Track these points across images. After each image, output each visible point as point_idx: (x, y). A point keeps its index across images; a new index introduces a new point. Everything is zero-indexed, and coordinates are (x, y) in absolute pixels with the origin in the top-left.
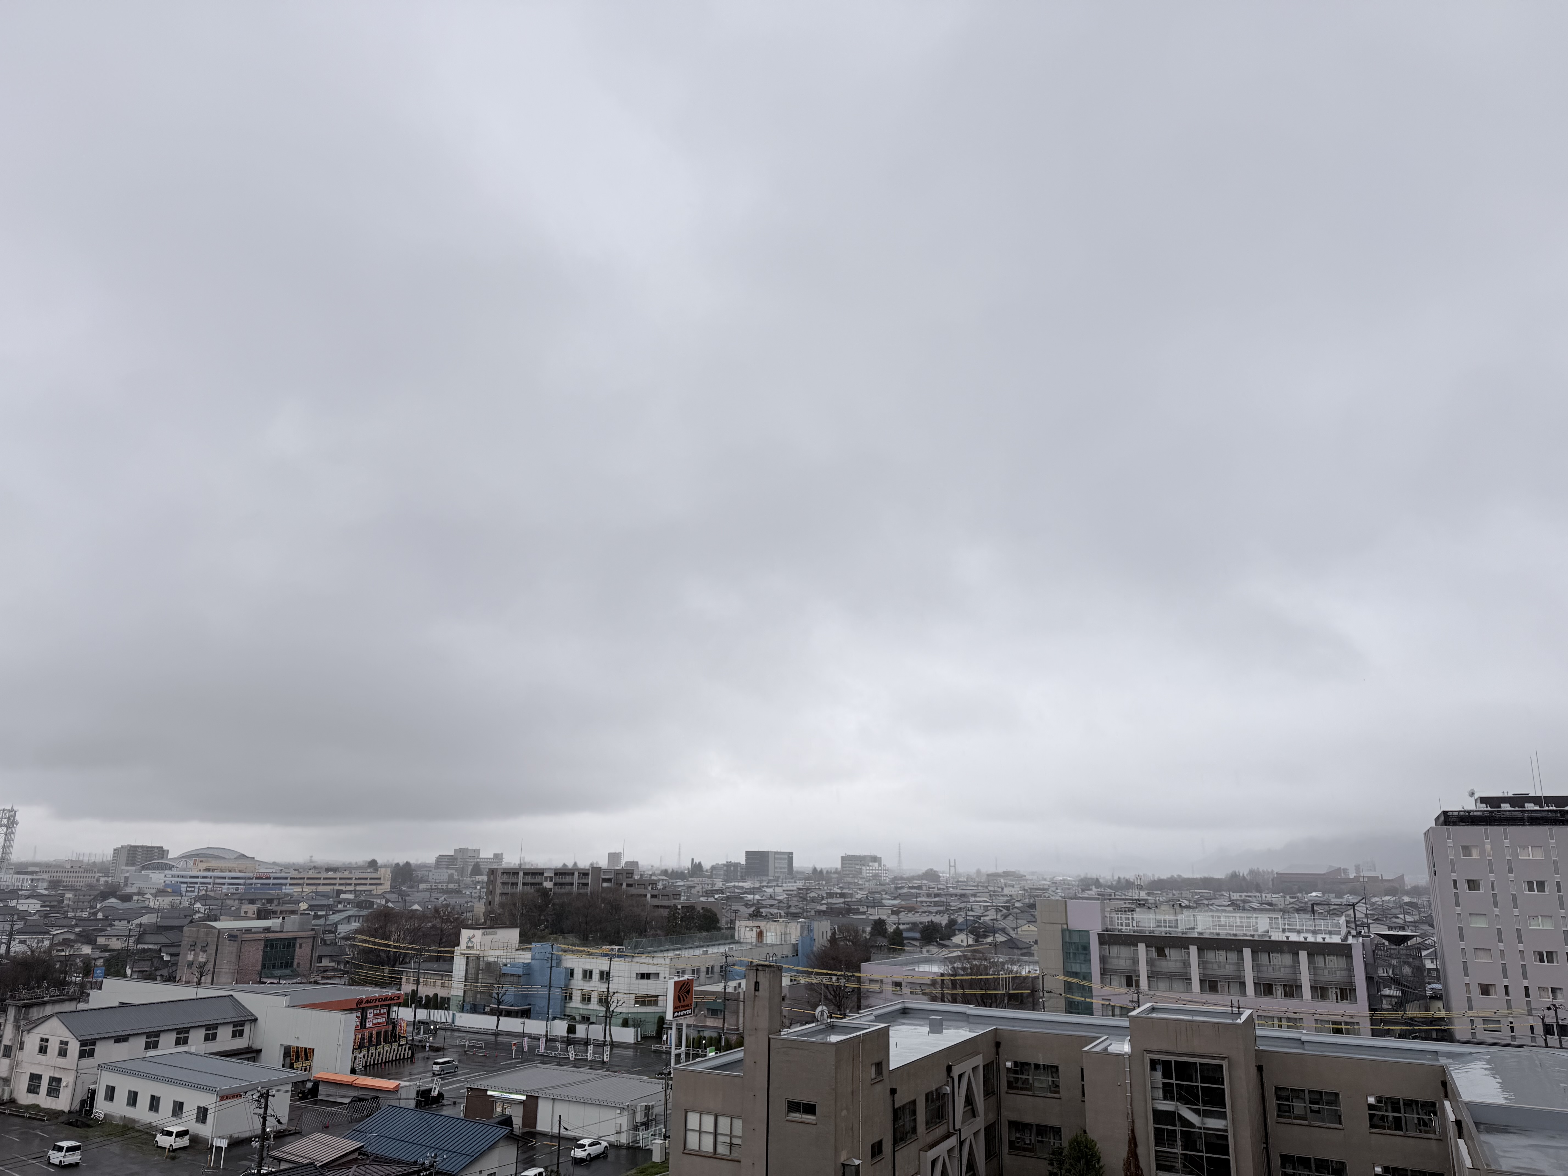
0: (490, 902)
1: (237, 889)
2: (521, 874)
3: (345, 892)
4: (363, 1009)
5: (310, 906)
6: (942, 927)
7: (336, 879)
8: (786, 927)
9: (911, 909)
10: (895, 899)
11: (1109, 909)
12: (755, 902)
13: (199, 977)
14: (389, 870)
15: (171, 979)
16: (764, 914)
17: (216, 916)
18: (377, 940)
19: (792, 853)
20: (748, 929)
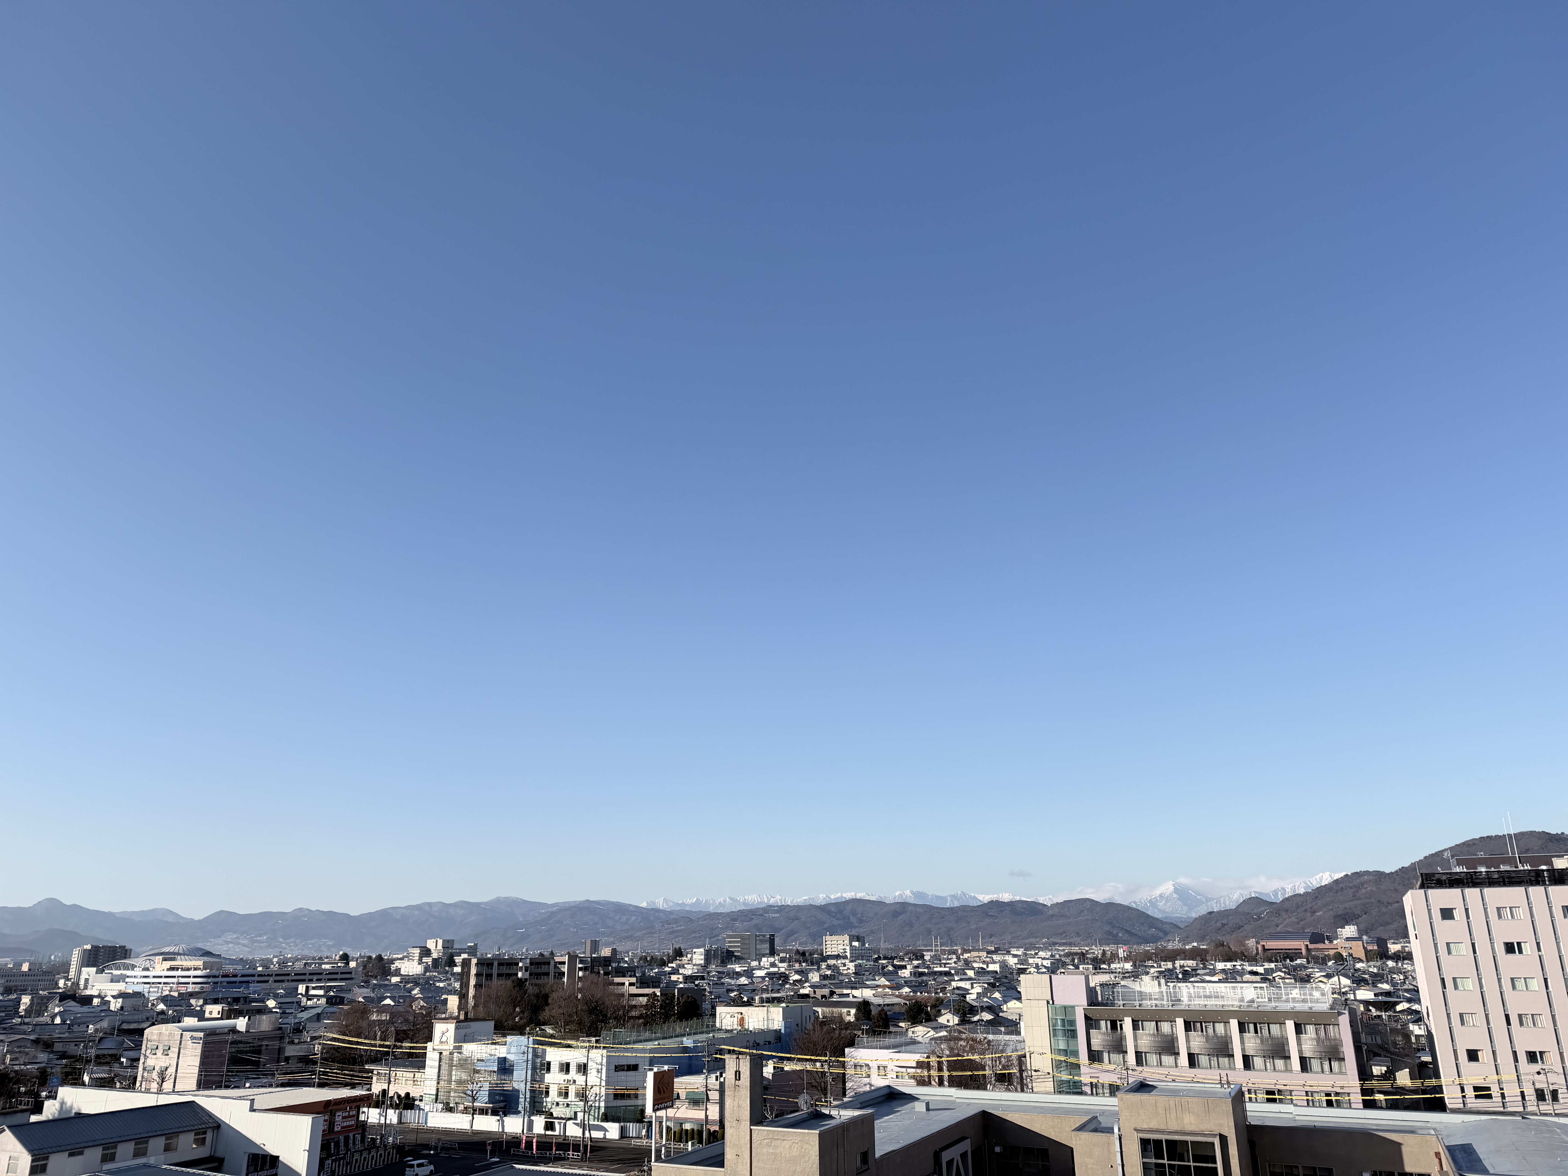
0: (464, 995)
1: (202, 988)
2: (496, 964)
4: (331, 1111)
5: (277, 1003)
6: (927, 1007)
7: (304, 974)
8: (768, 1012)
10: (879, 980)
12: (737, 987)
13: (160, 1083)
14: (360, 963)
15: (130, 1086)
16: (745, 999)
17: (180, 1017)
18: (347, 1038)
19: (773, 935)
20: (729, 1016)
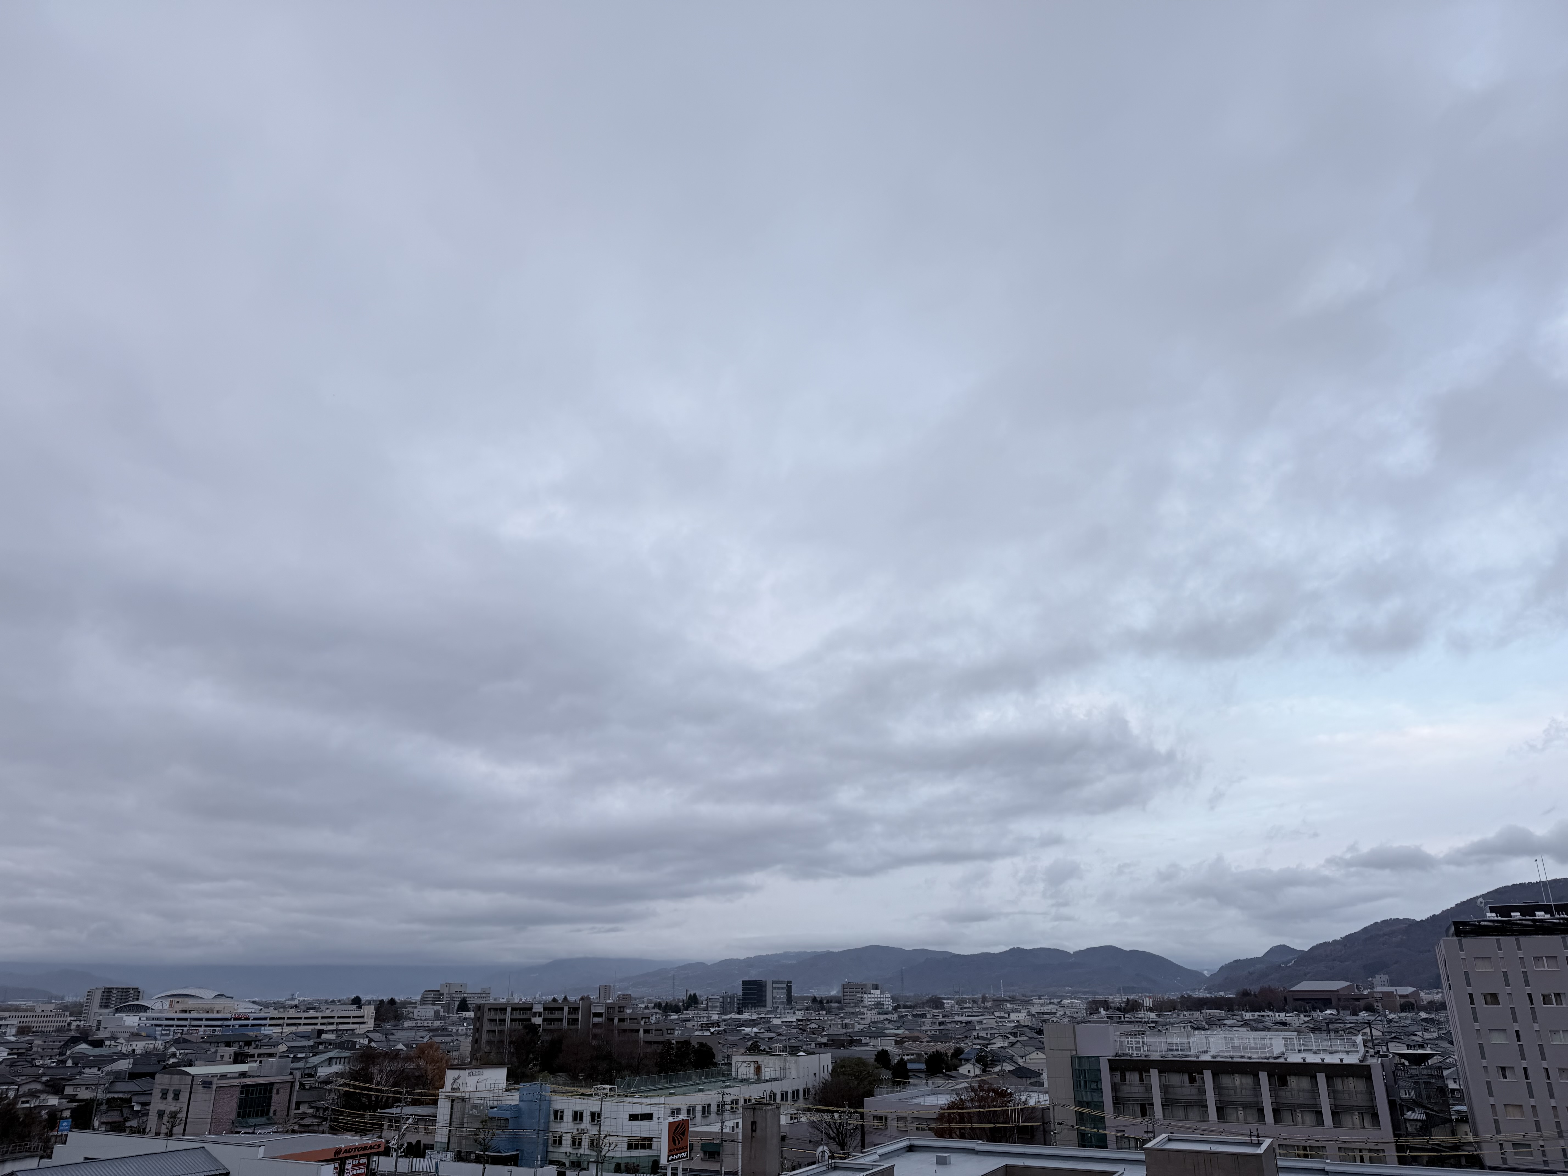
0: (477, 1040)
1: (214, 1031)
2: (509, 1010)
3: (326, 1032)
4: (341, 1159)
5: (288, 1047)
6: (947, 1057)
7: (317, 1018)
8: (785, 1061)
9: (916, 1039)
10: (898, 1028)
11: (1119, 1033)
12: (753, 1035)
13: (170, 1127)
14: (372, 1007)
15: (140, 1131)
16: (762, 1048)
17: (191, 1060)
18: (357, 1084)
19: (790, 982)
20: (746, 1065)
